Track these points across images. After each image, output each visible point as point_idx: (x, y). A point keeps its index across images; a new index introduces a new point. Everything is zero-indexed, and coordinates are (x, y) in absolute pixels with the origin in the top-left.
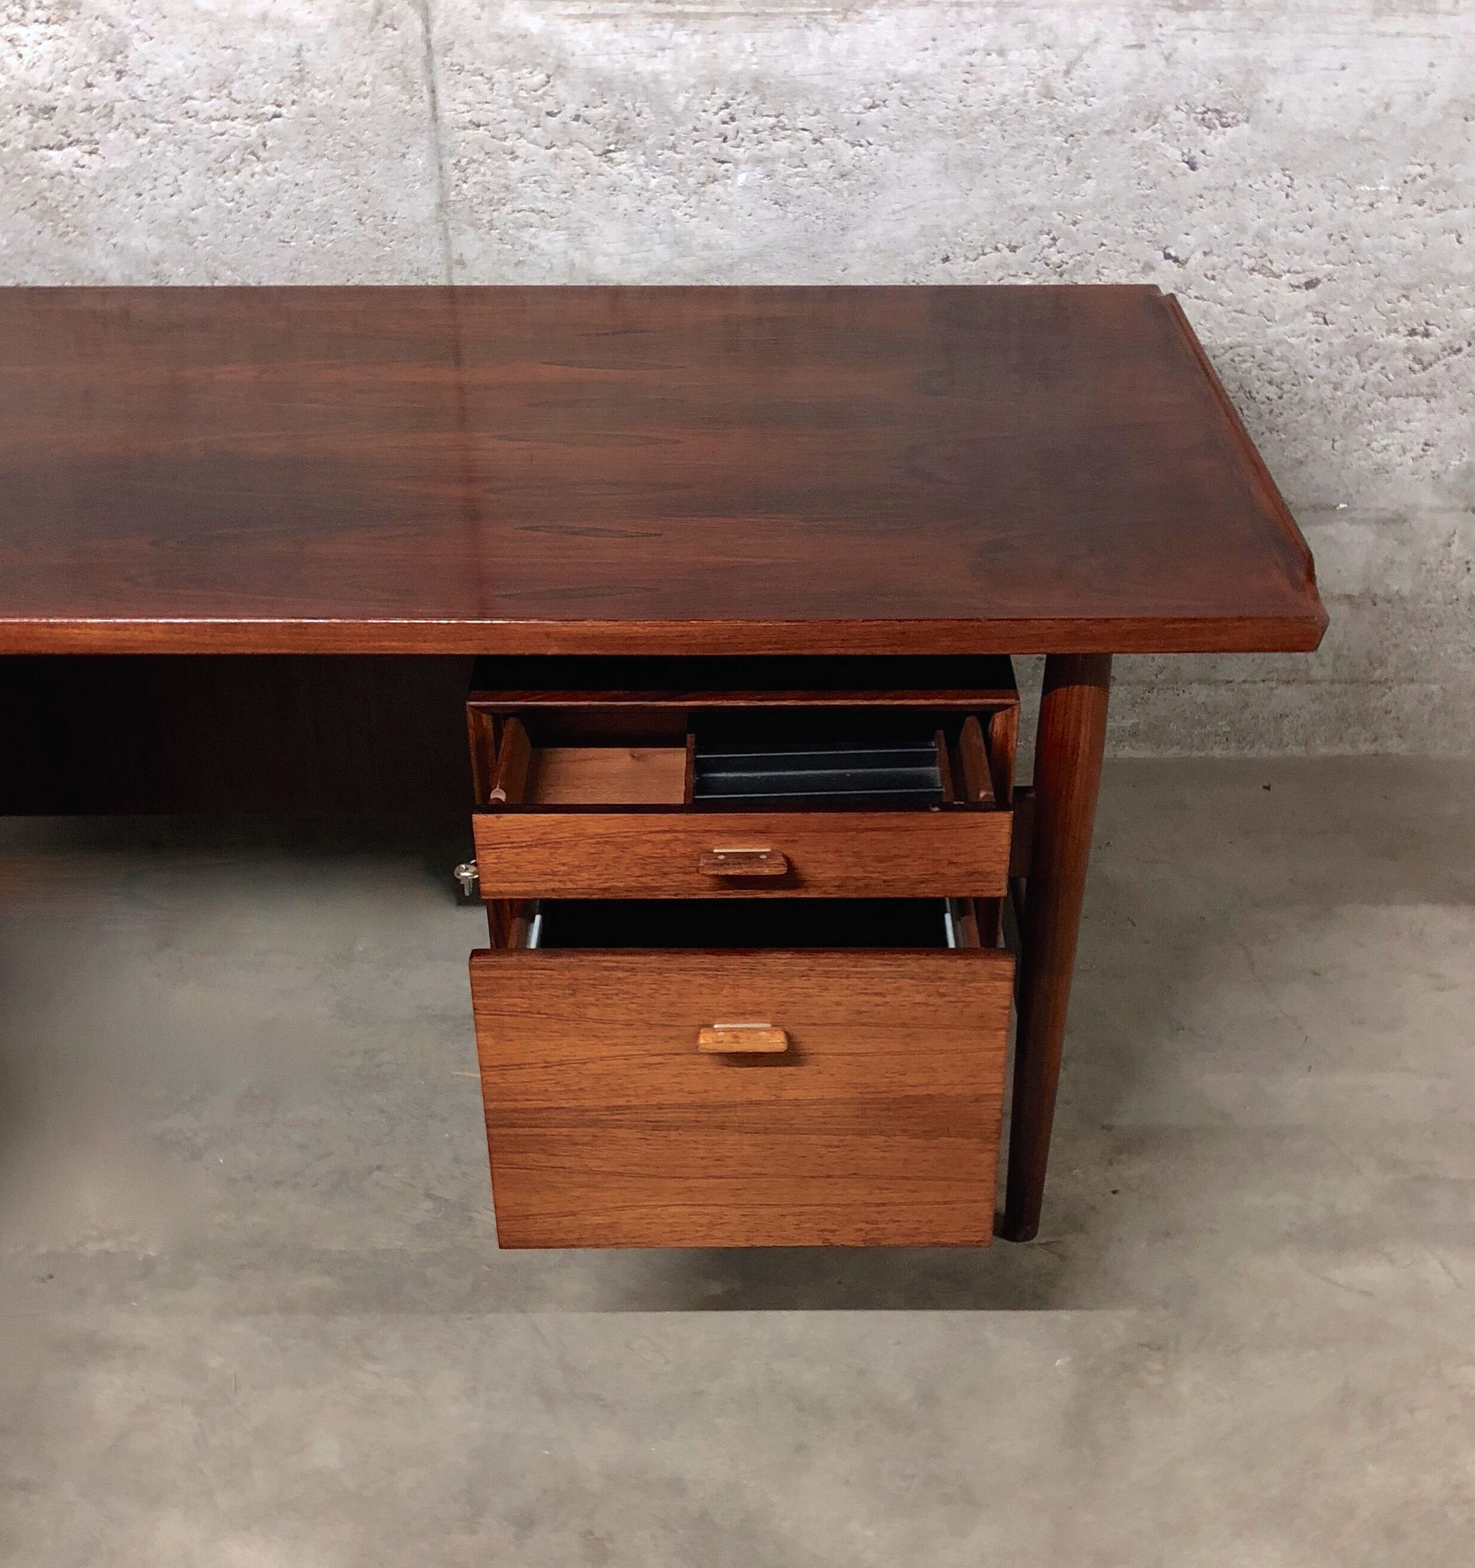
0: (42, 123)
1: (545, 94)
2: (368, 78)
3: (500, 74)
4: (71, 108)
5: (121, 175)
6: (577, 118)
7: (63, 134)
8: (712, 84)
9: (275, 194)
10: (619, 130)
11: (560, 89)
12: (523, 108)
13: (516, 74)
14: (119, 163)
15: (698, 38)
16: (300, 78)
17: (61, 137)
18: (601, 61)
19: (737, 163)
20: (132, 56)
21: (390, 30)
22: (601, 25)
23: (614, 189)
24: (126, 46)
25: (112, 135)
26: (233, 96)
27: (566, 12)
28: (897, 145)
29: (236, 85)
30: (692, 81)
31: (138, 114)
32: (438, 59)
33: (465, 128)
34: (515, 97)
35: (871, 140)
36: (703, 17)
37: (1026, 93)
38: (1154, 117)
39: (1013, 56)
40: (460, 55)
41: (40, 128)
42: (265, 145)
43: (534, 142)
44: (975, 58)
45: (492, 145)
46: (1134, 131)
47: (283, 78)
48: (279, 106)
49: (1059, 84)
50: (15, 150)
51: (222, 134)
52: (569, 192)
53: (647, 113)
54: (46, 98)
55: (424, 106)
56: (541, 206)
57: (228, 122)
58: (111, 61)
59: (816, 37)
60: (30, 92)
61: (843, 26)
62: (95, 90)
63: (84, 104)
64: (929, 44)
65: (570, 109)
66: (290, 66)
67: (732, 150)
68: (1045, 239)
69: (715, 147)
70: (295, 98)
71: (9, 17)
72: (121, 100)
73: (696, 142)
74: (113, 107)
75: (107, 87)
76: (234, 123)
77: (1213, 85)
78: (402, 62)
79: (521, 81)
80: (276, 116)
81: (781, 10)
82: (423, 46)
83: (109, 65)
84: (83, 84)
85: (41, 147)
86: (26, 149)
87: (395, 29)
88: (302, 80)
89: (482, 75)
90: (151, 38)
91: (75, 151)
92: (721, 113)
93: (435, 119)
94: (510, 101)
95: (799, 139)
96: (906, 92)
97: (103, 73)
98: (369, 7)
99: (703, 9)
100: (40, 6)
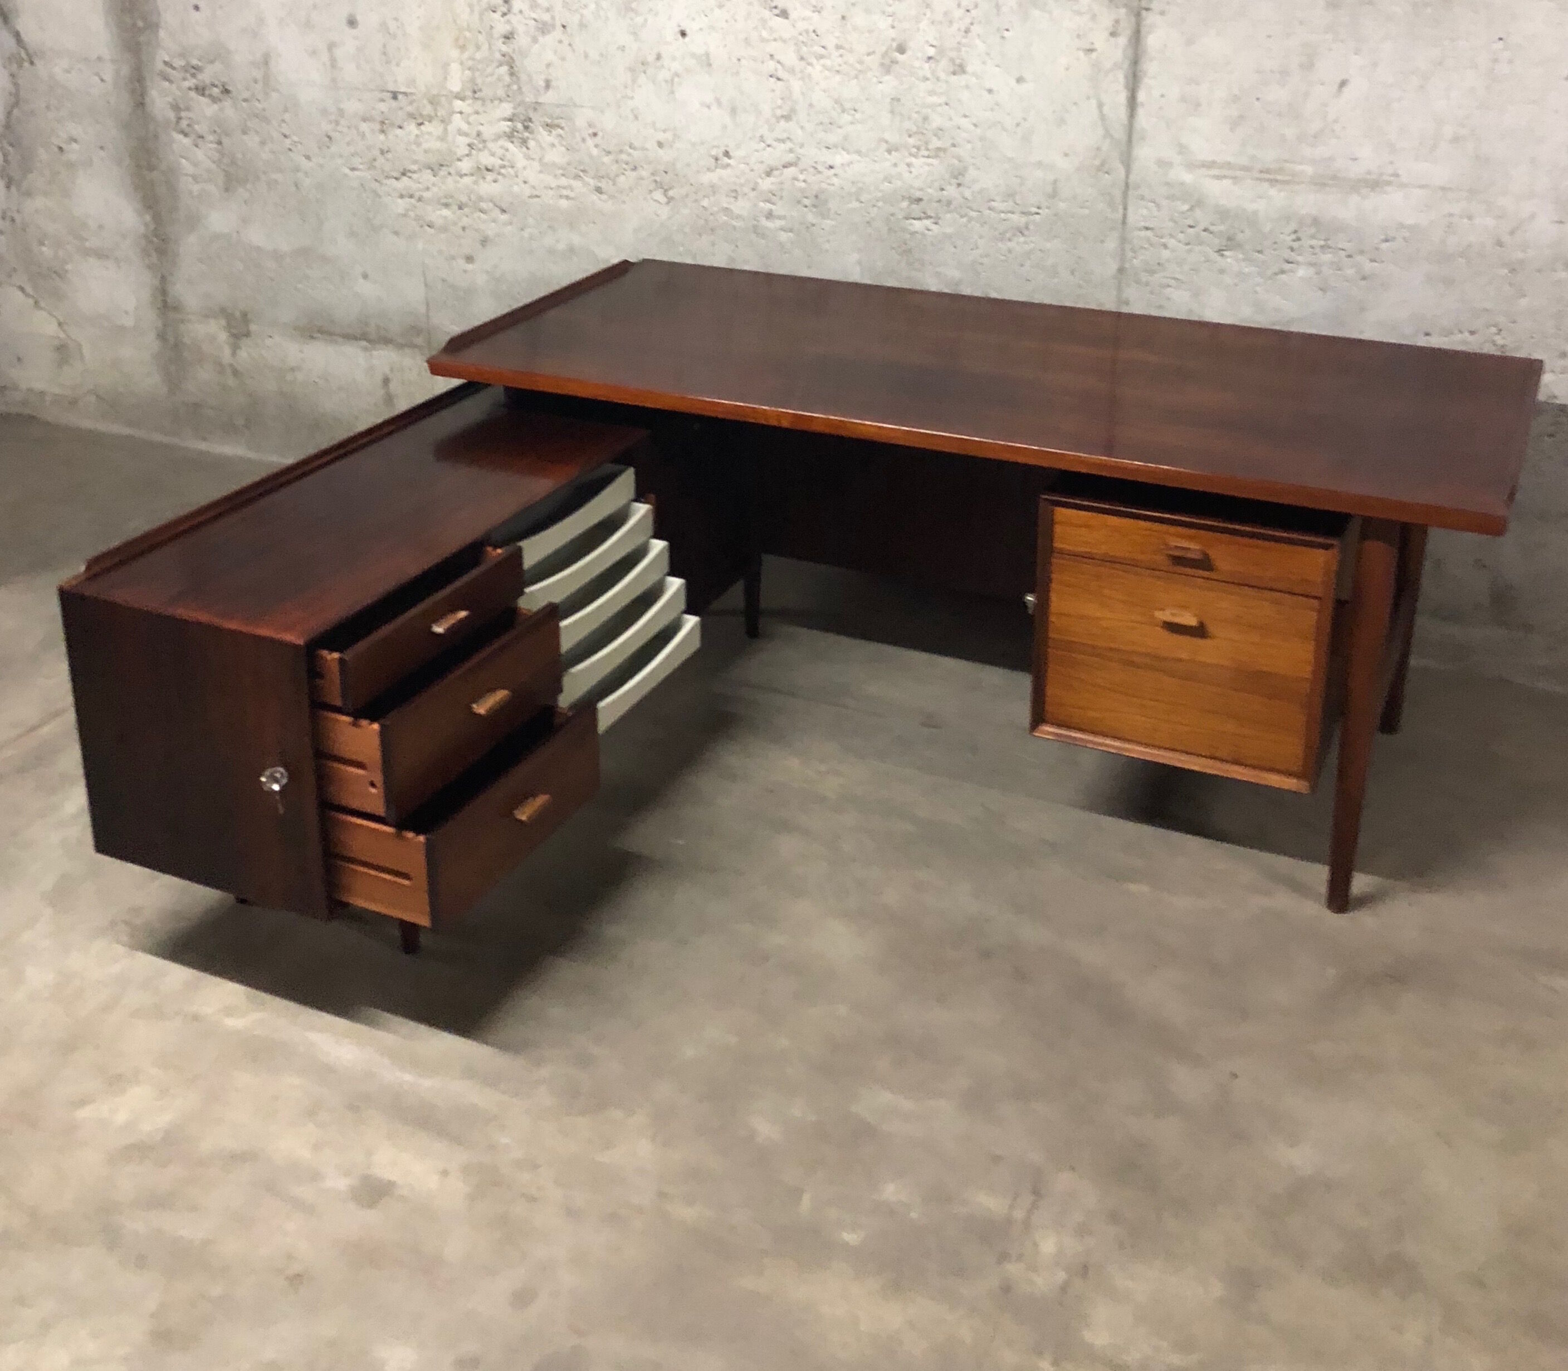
0: (914, 206)
1: (1189, 216)
2: (1091, 199)
3: (1164, 203)
4: (930, 200)
5: (949, 237)
6: (1205, 230)
8: (1288, 219)
9: (1028, 254)
11: (1198, 213)
12: (1176, 222)
13: (1174, 204)
14: (949, 230)
15: (1283, 194)
16: (1054, 195)
17: (922, 214)
18: (1224, 201)
19: (1298, 263)
20: (968, 176)
21: (1106, 175)
22: (1226, 182)
23: (1222, 271)
24: (965, 172)
25: (948, 216)
26: (1016, 201)
27: (1208, 173)
29: (1019, 195)
30: (1276, 216)
31: (964, 206)
32: (1130, 193)
33: (1140, 230)
34: (1172, 216)
35: (1382, 260)
36: (1287, 182)
37: (1485, 243)
39: (1478, 220)
40: (1144, 191)
41: (912, 209)
42: (1028, 228)
43: (1179, 241)
44: (1454, 220)
45: (1154, 240)
47: (1044, 194)
48: (1039, 208)
49: (1506, 239)
51: (1005, 220)
52: (1195, 270)
54: (918, 194)
55: (1118, 216)
56: (1177, 276)
58: (956, 178)
59: (1354, 199)
60: (912, 190)
61: (1372, 194)
62: (945, 192)
63: (938, 199)
64: (1424, 208)
65: (1202, 226)
66: (1049, 189)
67: (1295, 257)
68: (1494, 330)
69: (1287, 254)
70: (1049, 205)
71: (910, 154)
72: (956, 198)
73: (1274, 250)
74: (952, 202)
75: (951, 191)
76: (1012, 216)
78: (1110, 192)
79: (1176, 208)
80: (1037, 214)
81: (1334, 183)
82: (1123, 184)
83: (955, 180)
84: (939, 188)
85: (911, 218)
86: (903, 219)
87: (1109, 175)
89: (1154, 202)
90: (979, 169)
91: (927, 222)
92: (1292, 236)
93: (1124, 222)
94: (1168, 218)
96: (1407, 234)
97: (950, 184)
98: (1097, 162)
99: (1287, 178)
100: (928, 150)
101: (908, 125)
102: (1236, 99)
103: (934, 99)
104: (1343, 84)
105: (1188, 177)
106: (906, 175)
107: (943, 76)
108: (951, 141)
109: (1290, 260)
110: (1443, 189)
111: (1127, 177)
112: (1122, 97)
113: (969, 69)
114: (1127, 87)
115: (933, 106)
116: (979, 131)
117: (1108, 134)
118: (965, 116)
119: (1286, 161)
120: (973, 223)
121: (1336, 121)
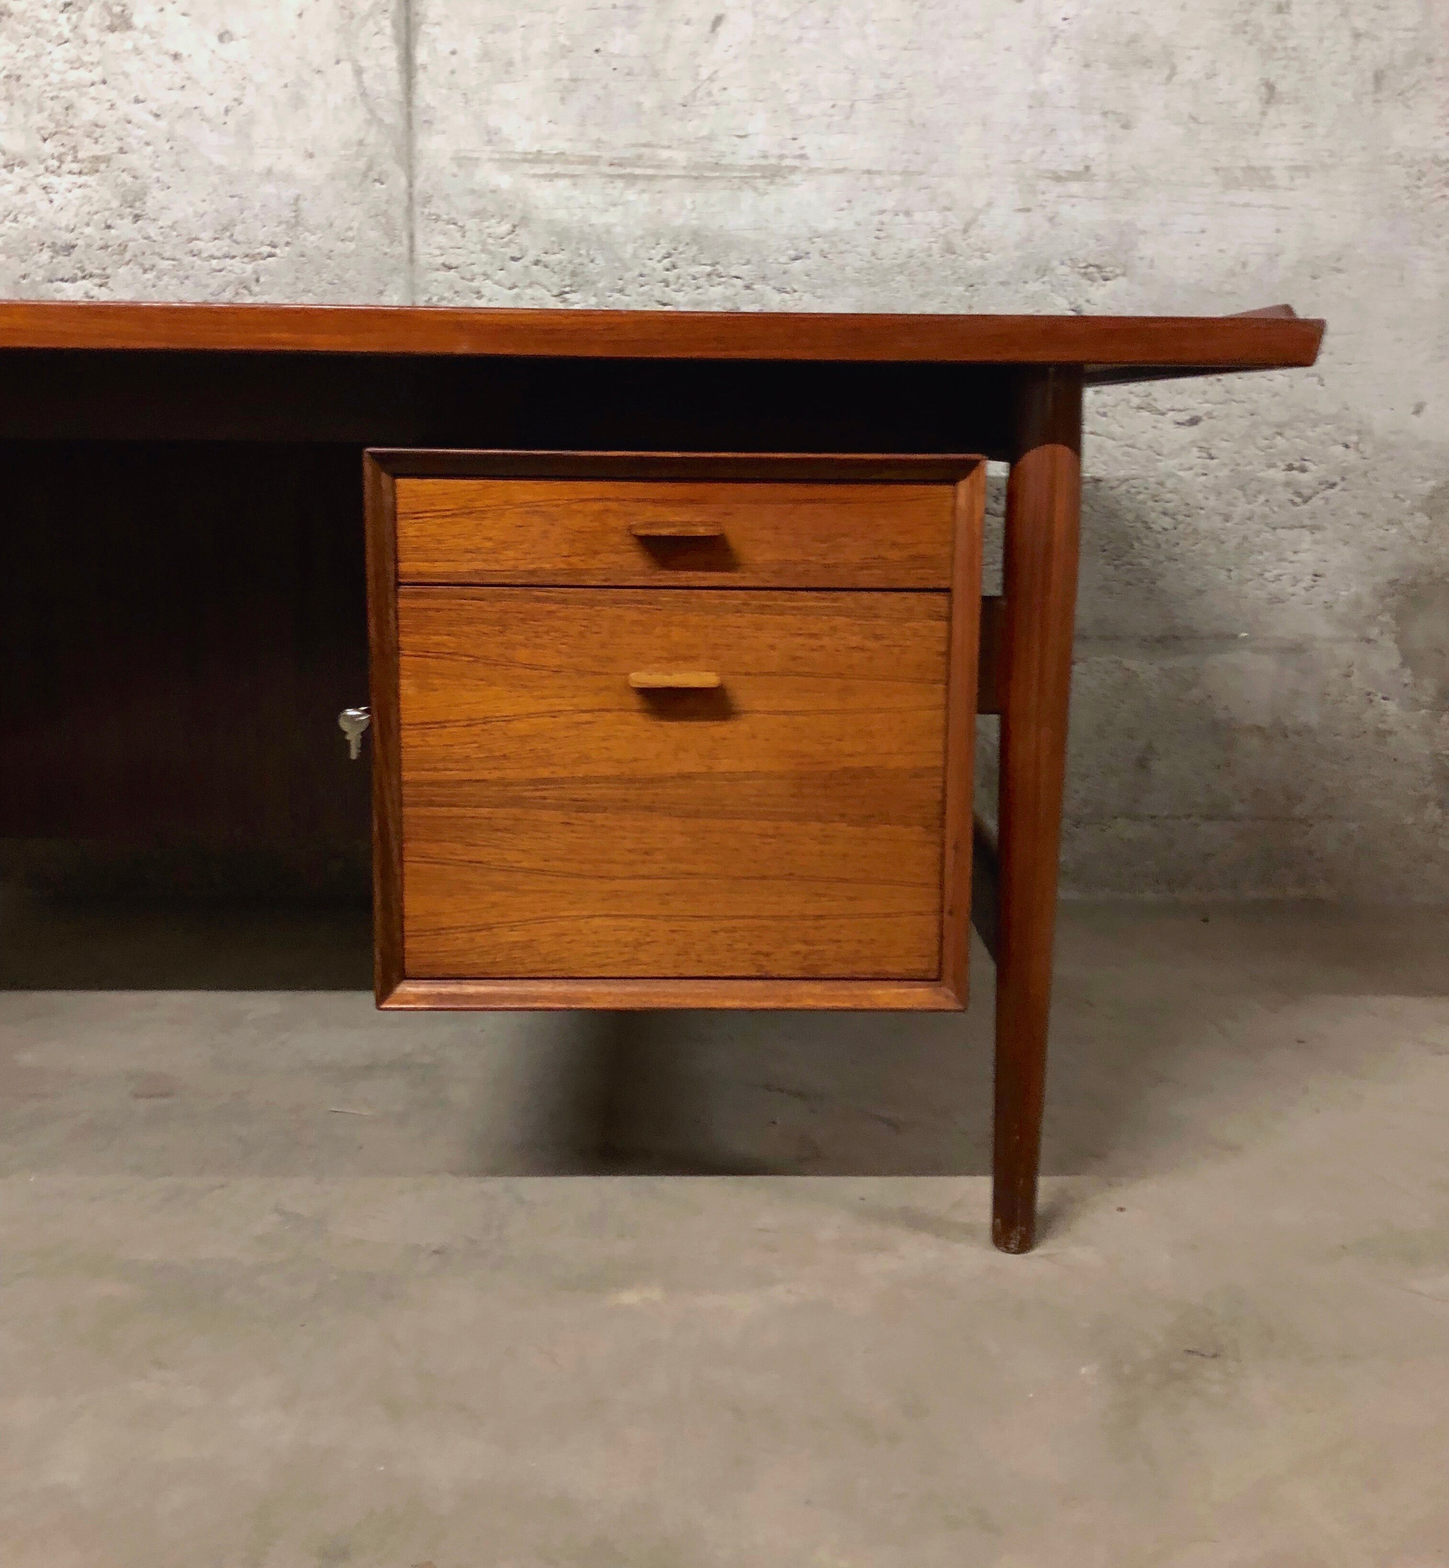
0: (60, 258)
1: (511, 241)
2: (355, 224)
3: (471, 224)
4: (89, 246)
6: (537, 263)
7: (78, 268)
8: (656, 235)
10: (574, 274)
11: (523, 237)
12: (490, 253)
13: (486, 224)
15: (646, 196)
16: (296, 223)
17: (76, 271)
18: (561, 214)
19: (677, 304)
20: (150, 202)
21: (378, 185)
22: (562, 183)
24: (145, 194)
25: (122, 270)
26: (235, 237)
27: (532, 172)
28: (819, 292)
29: (239, 228)
30: (639, 233)
31: (148, 252)
32: (418, 209)
33: (438, 270)
34: (484, 243)
35: (796, 287)
36: (650, 178)
37: (930, 248)
38: (1043, 271)
39: (918, 217)
40: (438, 207)
41: (59, 263)
42: (257, 280)
43: (497, 283)
44: (886, 218)
45: (460, 285)
46: (1025, 282)
47: (280, 223)
48: (273, 246)
49: (958, 240)
50: (34, 282)
51: (220, 271)
53: (600, 260)
54: (69, 237)
55: (402, 249)
57: (227, 260)
58: (131, 207)
59: (747, 198)
60: (55, 232)
61: (772, 187)
62: (113, 231)
63: (102, 243)
64: (845, 205)
65: (531, 258)
66: (288, 214)
67: (673, 294)
69: (659, 291)
70: (289, 240)
71: (47, 169)
72: (134, 240)
73: (642, 286)
74: (126, 246)
75: (125, 229)
76: (232, 262)
77: (1092, 243)
78: (386, 211)
79: (489, 231)
80: (271, 255)
81: (717, 174)
82: (405, 198)
83: (129, 210)
84: (103, 225)
85: (57, 280)
86: (43, 282)
87: (382, 183)
88: (297, 224)
89: (454, 224)
90: (169, 188)
91: (87, 284)
92: (665, 261)
93: (412, 261)
94: (479, 247)
95: (733, 286)
96: (826, 246)
97: (121, 217)
98: (361, 164)
99: (650, 172)
100: (75, 160)
101: (38, 119)
102: (565, 52)
103: (83, 75)
104: (718, 21)
105: (504, 181)
106: (43, 206)
107: (92, 34)
108: (117, 144)
109: (665, 302)
110: (869, 172)
111: (411, 185)
112: (391, 59)
113: (138, 20)
114: (397, 40)
115: (78, 86)
116: (162, 124)
117: (373, 119)
118: (137, 101)
119: (647, 145)
120: (166, 278)
121: (711, 79)
